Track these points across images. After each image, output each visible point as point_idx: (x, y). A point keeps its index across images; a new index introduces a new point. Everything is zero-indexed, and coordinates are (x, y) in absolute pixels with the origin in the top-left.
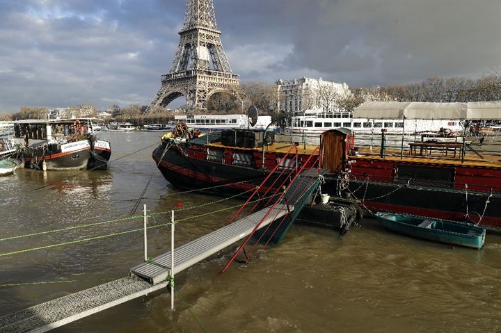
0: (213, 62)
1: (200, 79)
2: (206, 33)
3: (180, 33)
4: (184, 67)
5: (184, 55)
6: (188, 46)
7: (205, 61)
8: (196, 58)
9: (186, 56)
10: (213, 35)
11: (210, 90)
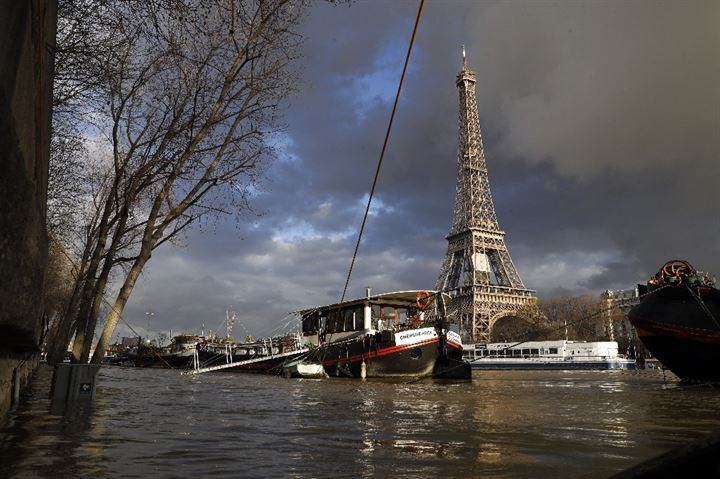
0: (496, 275)
1: (479, 300)
2: (483, 235)
3: (447, 239)
4: (453, 283)
5: (453, 266)
6: (459, 254)
7: (484, 273)
8: (470, 268)
9: (457, 267)
10: (494, 237)
11: (493, 313)
